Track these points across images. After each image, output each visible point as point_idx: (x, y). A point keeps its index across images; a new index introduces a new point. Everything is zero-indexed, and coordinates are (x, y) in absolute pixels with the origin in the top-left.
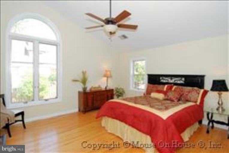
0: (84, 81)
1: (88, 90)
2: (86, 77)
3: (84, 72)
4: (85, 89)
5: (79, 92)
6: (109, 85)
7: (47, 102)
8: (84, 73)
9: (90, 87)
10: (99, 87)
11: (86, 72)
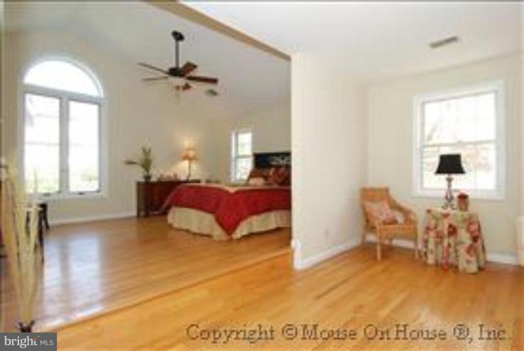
0: (146, 165)
1: (154, 179)
2: (151, 157)
3: (148, 151)
4: (148, 177)
5: (139, 184)
6: (193, 173)
7: (82, 196)
8: (146, 152)
9: (158, 176)
10: (175, 175)
11: (150, 151)
